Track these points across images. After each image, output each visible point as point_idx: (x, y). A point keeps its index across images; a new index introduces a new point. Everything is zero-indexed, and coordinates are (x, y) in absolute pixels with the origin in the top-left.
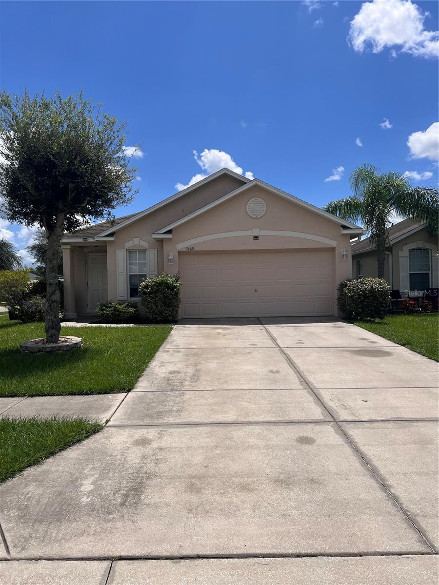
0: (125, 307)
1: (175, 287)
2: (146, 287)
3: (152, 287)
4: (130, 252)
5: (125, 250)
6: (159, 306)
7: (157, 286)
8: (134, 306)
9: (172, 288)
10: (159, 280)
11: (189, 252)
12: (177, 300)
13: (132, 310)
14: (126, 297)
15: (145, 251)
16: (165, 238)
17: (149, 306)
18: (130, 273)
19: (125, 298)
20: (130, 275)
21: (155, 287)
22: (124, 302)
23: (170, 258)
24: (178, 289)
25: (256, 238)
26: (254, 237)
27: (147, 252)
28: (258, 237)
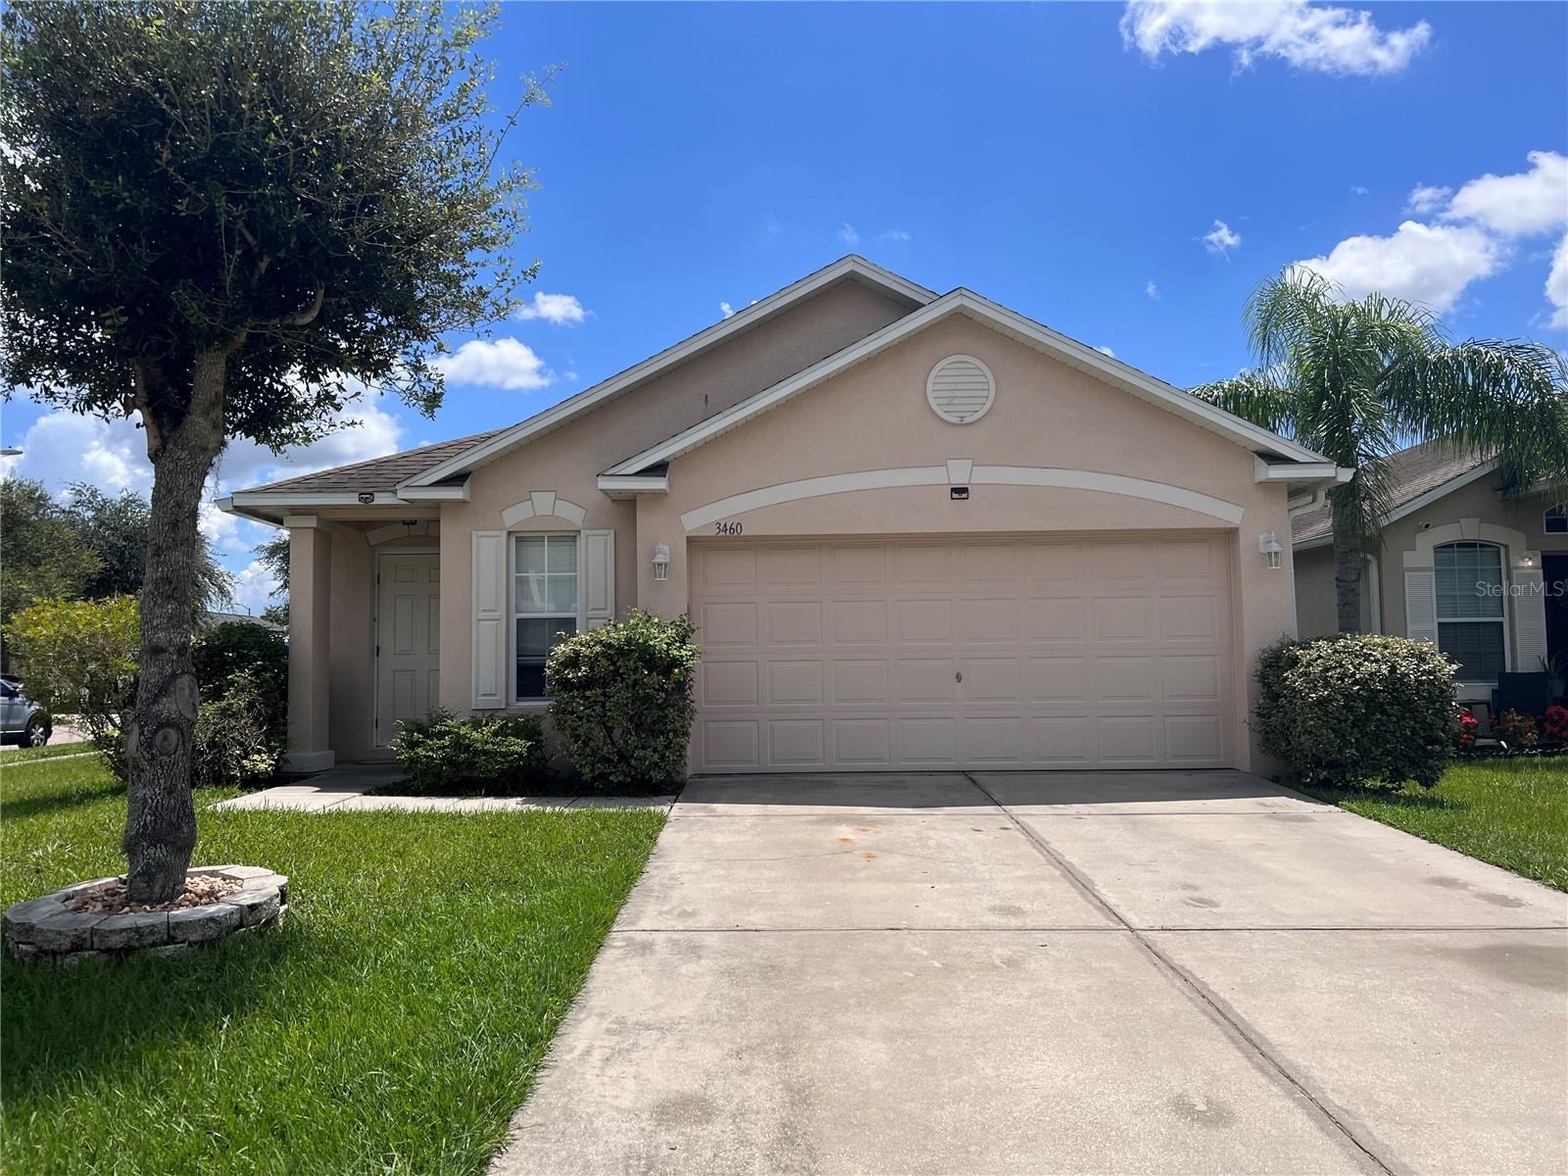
0: (495, 734)
1: (676, 662)
2: (573, 662)
3: (593, 662)
4: (521, 539)
5: (504, 534)
6: (617, 733)
7: (609, 658)
8: (527, 729)
9: (666, 666)
10: (617, 636)
11: (727, 542)
12: (682, 710)
13: (518, 745)
14: (501, 696)
15: (570, 538)
16: (642, 493)
17: (580, 731)
18: (518, 611)
19: (498, 701)
20: (519, 621)
21: (604, 662)
22: (492, 714)
23: (659, 559)
24: (687, 670)
25: (960, 491)
26: (954, 490)
27: (581, 541)
28: (965, 490)
